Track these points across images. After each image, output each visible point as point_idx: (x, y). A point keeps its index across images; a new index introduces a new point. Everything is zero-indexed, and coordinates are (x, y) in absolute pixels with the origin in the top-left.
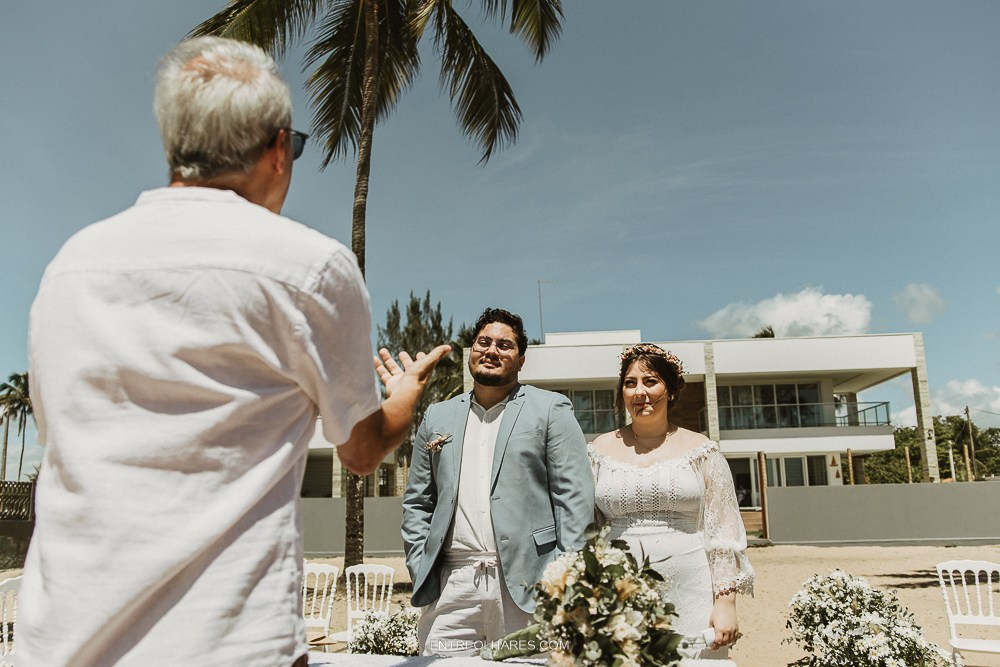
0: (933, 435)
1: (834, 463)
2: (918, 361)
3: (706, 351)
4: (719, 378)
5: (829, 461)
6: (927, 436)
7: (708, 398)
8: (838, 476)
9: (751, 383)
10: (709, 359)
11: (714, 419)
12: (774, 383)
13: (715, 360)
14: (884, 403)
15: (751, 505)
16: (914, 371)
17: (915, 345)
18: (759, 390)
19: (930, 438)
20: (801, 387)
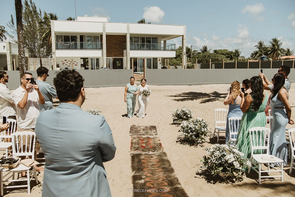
0: (185, 54)
1: (159, 60)
2: (184, 33)
3: (127, 26)
4: (130, 34)
5: (158, 60)
6: (184, 54)
7: (127, 40)
8: (160, 64)
9: (139, 36)
10: (128, 28)
11: (129, 46)
12: (145, 37)
13: (130, 29)
14: (174, 44)
15: (137, 72)
16: (183, 36)
17: (184, 29)
18: (141, 38)
19: (185, 55)
20: (152, 38)
